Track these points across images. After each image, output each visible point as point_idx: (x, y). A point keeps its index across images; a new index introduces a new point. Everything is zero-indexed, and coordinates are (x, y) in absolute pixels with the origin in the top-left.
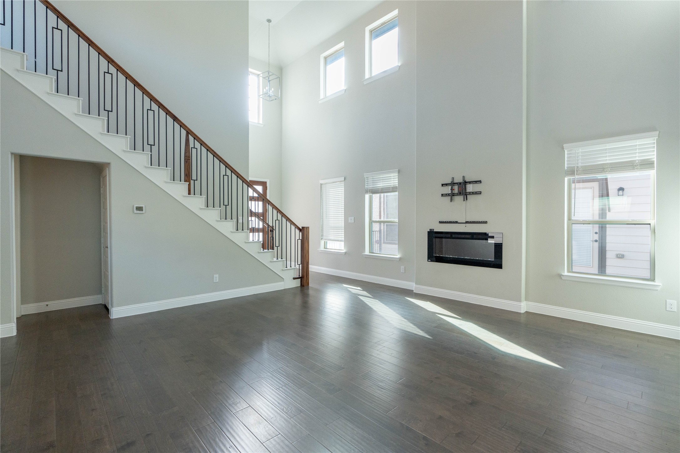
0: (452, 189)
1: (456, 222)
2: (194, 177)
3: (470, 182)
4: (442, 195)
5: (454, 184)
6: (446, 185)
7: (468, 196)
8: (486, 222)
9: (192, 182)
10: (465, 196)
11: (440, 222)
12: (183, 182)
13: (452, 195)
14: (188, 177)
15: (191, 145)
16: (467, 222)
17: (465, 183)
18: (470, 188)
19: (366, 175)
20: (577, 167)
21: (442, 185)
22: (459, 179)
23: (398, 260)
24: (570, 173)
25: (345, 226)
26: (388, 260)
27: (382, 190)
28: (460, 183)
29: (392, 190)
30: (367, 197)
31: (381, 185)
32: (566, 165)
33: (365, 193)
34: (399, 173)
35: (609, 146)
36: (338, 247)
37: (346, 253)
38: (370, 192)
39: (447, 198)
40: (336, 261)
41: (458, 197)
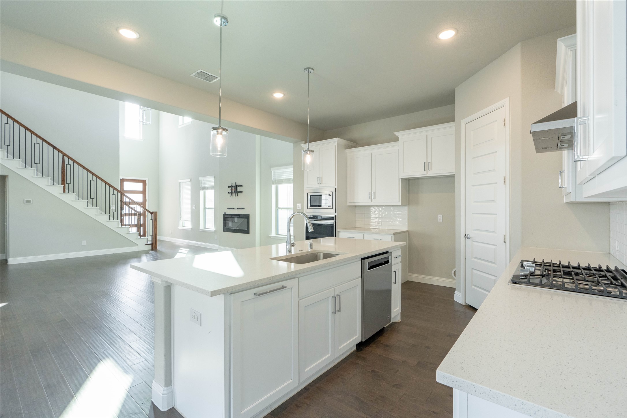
0: (232, 190)
1: (233, 209)
2: (68, 182)
3: (239, 186)
4: (229, 192)
5: (233, 186)
6: (230, 187)
7: (238, 193)
8: (244, 209)
9: (66, 185)
10: (236, 194)
11: (228, 209)
12: (60, 185)
13: (232, 193)
14: (63, 182)
15: (66, 162)
16: (237, 209)
17: (237, 186)
18: (239, 189)
19: (200, 179)
20: (276, 180)
21: (229, 187)
22: (234, 185)
23: (214, 232)
24: (273, 183)
25: (191, 211)
26: (210, 232)
27: (208, 188)
28: (235, 186)
29: (212, 188)
30: (202, 192)
31: (207, 185)
32: (273, 179)
33: (201, 190)
34: (214, 178)
35: (284, 170)
36: (188, 225)
37: (191, 229)
38: (203, 189)
39: (230, 194)
40: (187, 234)
41: (234, 194)
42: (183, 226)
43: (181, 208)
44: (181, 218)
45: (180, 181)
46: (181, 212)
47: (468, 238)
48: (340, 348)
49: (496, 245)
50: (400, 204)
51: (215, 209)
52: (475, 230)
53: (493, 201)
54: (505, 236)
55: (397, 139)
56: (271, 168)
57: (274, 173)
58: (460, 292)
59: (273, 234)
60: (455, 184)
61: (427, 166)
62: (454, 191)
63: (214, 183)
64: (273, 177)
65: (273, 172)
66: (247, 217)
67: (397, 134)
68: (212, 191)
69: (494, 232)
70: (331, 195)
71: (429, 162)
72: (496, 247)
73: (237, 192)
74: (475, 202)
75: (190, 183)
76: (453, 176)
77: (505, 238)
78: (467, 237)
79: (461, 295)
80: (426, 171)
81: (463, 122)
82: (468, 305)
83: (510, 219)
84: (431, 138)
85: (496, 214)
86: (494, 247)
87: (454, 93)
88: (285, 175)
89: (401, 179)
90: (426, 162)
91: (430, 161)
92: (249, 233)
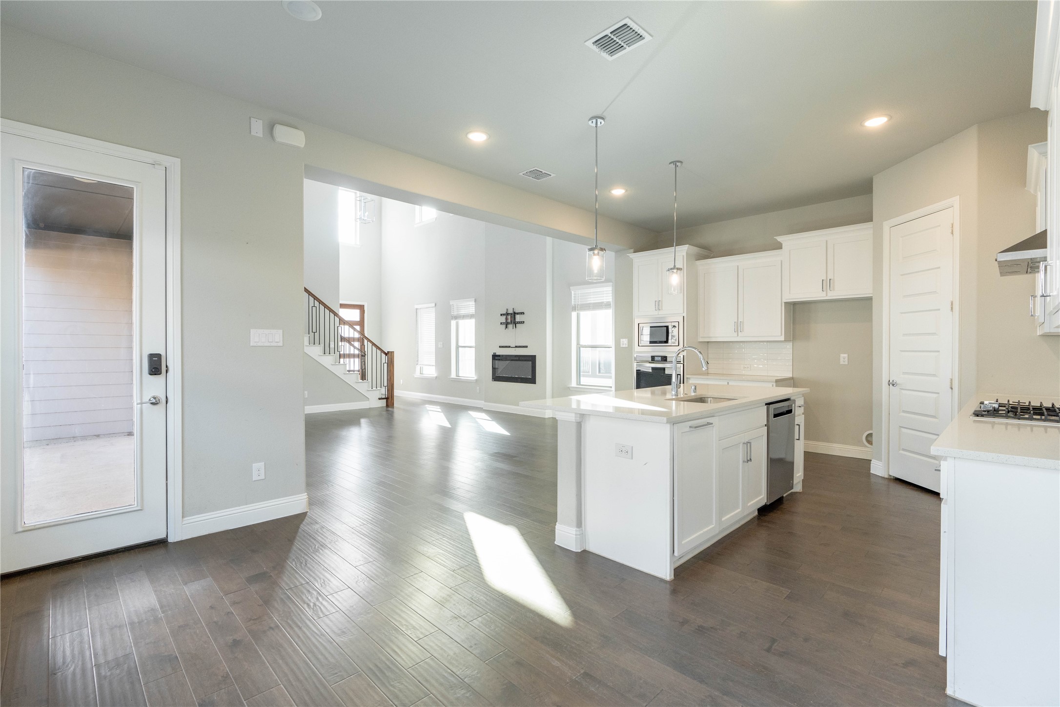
0: (507, 319)
1: (509, 347)
3: (518, 313)
4: (501, 323)
5: (508, 314)
6: (504, 314)
7: (518, 323)
8: (527, 347)
10: (514, 325)
11: (500, 347)
13: (507, 324)
16: (516, 347)
17: (515, 313)
18: (518, 318)
19: (452, 303)
20: (578, 304)
21: (501, 315)
22: (510, 311)
23: (475, 381)
24: (574, 308)
25: (436, 351)
26: (467, 382)
27: (464, 317)
28: (512, 314)
29: (471, 316)
30: (453, 323)
31: (463, 312)
32: (573, 303)
33: (452, 319)
34: (475, 302)
35: (592, 290)
36: (431, 372)
37: (436, 377)
38: (456, 317)
39: (504, 326)
40: (428, 385)
41: (510, 326)
42: (421, 374)
43: (418, 347)
44: (418, 361)
45: (416, 307)
46: (418, 352)
47: (893, 385)
48: (749, 504)
49: (938, 393)
50: (782, 338)
51: (478, 348)
52: (904, 373)
53: (934, 334)
54: (951, 380)
55: (779, 246)
56: (571, 288)
57: (574, 294)
58: (880, 459)
59: (574, 384)
60: (872, 309)
61: (827, 284)
62: (870, 319)
63: (474, 310)
64: (573, 300)
65: (573, 292)
66: (532, 359)
67: (780, 239)
68: (472, 322)
69: (934, 375)
70: (677, 326)
71: (830, 279)
72: (938, 395)
73: (515, 323)
74: (904, 335)
75: (434, 310)
76: (870, 299)
77: (951, 383)
78: (891, 384)
79: (881, 465)
80: (825, 292)
81: (886, 225)
82: (892, 478)
83: (959, 357)
84: (834, 245)
85: (939, 351)
86: (935, 395)
87: (872, 182)
88: (593, 298)
89: (785, 303)
90: (824, 278)
91: (832, 278)
92: (535, 383)
